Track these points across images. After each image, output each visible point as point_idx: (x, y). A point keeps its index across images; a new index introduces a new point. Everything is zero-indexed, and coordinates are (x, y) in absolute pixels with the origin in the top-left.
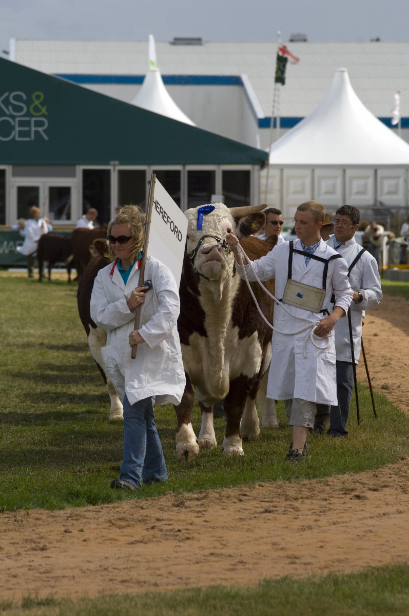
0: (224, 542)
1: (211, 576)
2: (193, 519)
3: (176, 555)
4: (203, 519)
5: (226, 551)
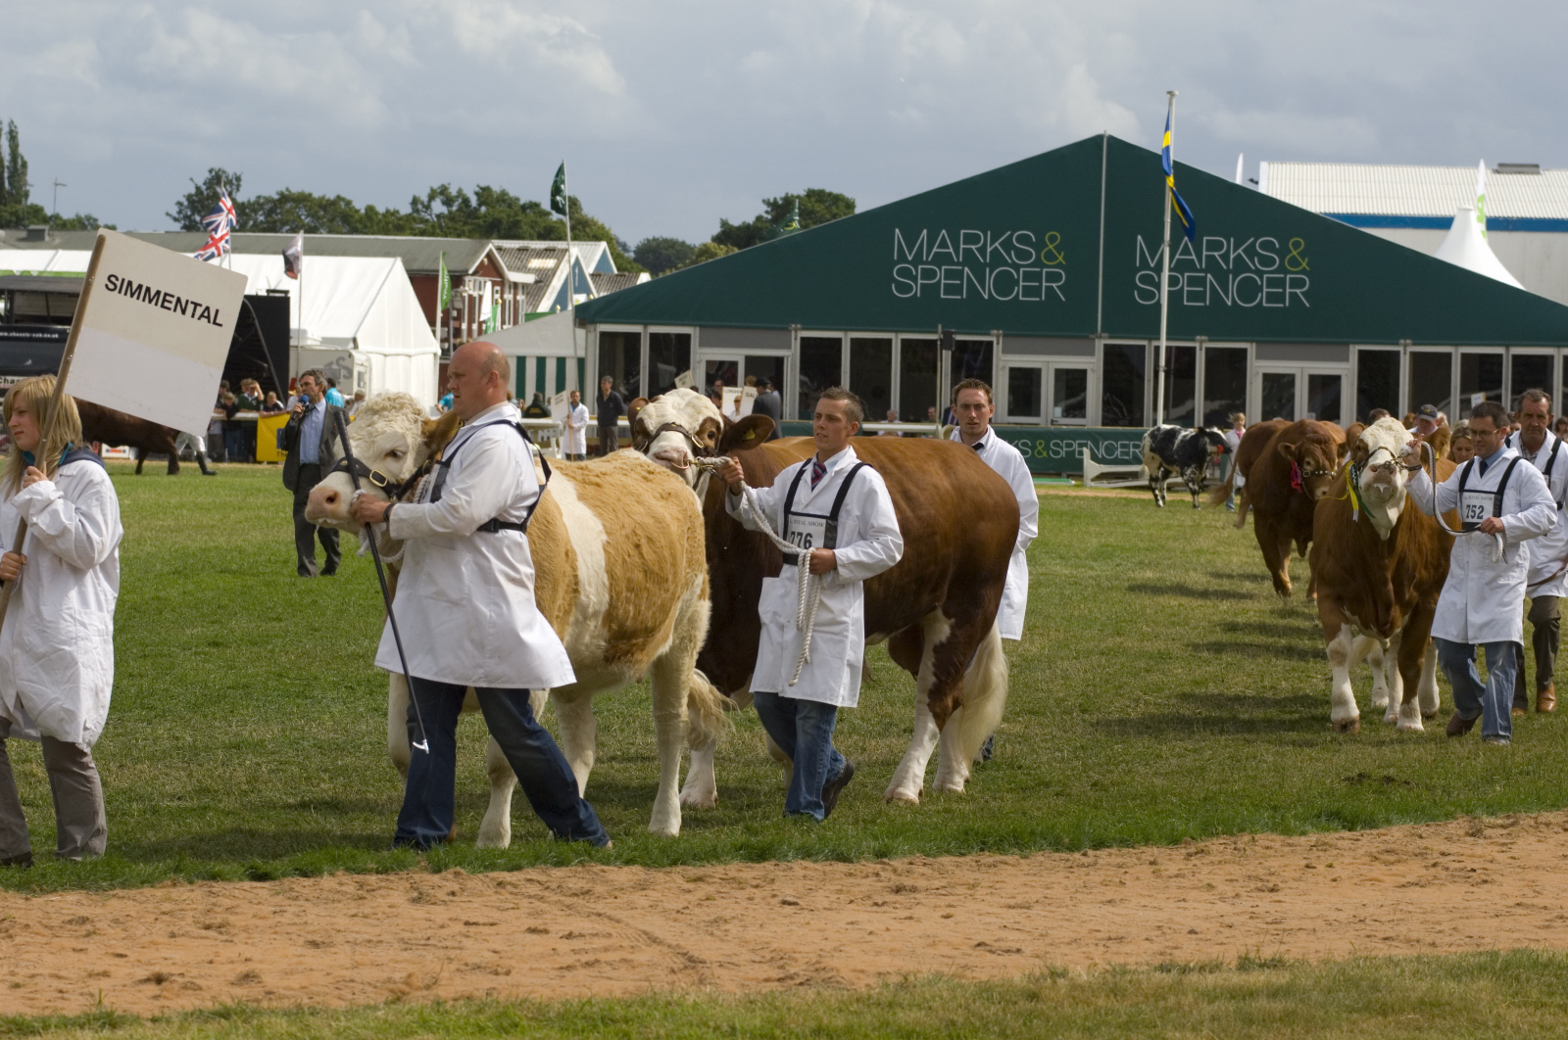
0: (1537, 889)
1: (1515, 935)
2: (1494, 854)
3: (1466, 904)
4: (1511, 855)
5: (1540, 901)
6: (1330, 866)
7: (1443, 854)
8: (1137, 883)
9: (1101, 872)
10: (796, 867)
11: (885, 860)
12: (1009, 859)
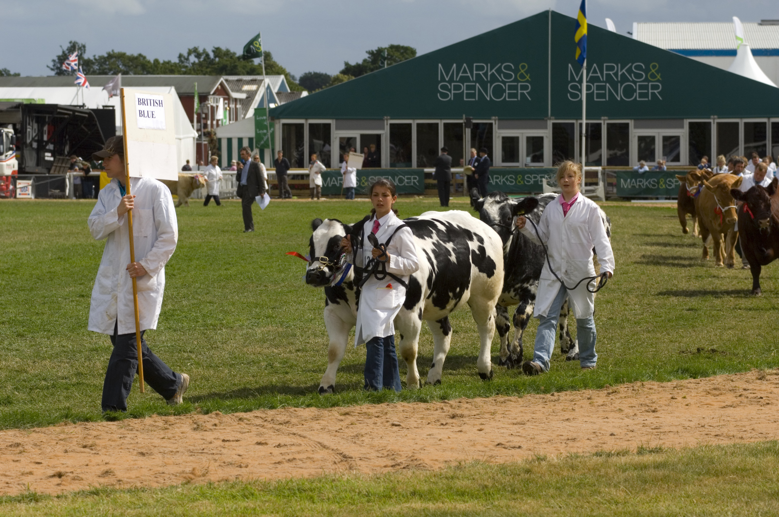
6: (684, 398)
7: (745, 390)
8: (581, 409)
9: (562, 404)
10: (399, 406)
11: (446, 401)
12: (512, 398)
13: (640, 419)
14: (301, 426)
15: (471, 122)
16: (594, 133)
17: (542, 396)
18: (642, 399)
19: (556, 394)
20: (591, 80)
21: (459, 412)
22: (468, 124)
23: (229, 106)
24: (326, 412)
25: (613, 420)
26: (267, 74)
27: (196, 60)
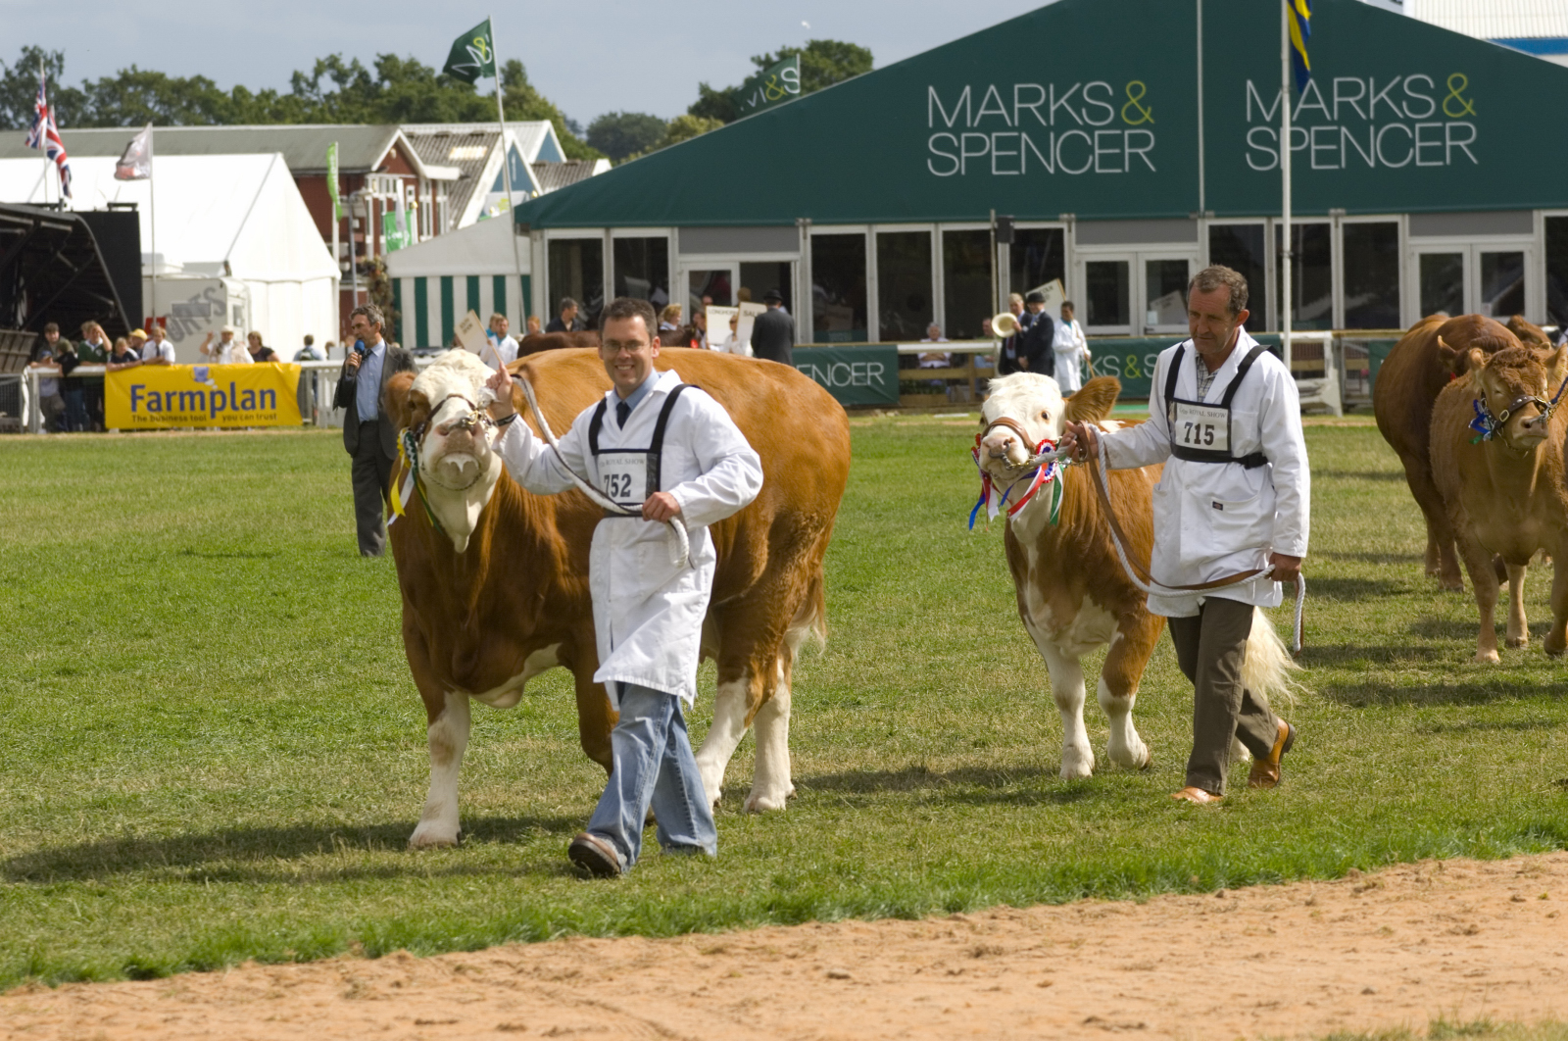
8: (1291, 930)
9: (1243, 918)
10: (844, 930)
11: (960, 914)
12: (1121, 905)
13: (1434, 952)
14: (605, 983)
15: (1010, 228)
16: (1312, 247)
17: (1194, 898)
18: (1440, 904)
19: (1228, 893)
20: (1304, 119)
21: (991, 942)
22: (1004, 231)
23: (417, 200)
24: (668, 947)
25: (1370, 956)
26: (509, 118)
27: (336, 88)
